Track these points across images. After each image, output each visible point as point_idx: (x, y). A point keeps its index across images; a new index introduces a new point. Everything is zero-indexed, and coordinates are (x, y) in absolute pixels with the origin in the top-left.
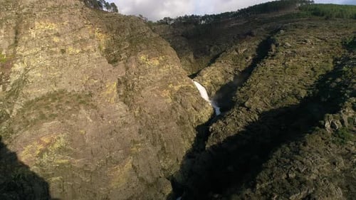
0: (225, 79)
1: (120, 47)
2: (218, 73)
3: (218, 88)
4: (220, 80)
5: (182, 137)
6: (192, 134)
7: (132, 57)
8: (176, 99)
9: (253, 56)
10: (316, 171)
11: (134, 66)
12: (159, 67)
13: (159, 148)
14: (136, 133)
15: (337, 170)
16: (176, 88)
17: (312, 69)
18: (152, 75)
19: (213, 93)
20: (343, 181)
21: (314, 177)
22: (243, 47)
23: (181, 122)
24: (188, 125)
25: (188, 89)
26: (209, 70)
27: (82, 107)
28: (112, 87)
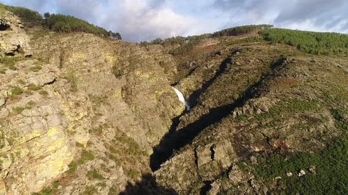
0: (197, 87)
1: (123, 65)
2: (192, 82)
3: (191, 93)
4: (193, 87)
5: (163, 124)
6: (170, 123)
7: (131, 73)
8: (160, 100)
9: (217, 70)
10: (220, 134)
11: (132, 78)
12: (149, 79)
13: (147, 130)
14: (132, 120)
15: (231, 134)
16: (160, 93)
17: (248, 81)
18: (143, 84)
19: (188, 97)
20: (232, 139)
21: (218, 137)
22: (211, 64)
23: (163, 115)
24: (167, 117)
25: (169, 94)
26: (186, 80)
27: (101, 104)
28: (118, 92)
